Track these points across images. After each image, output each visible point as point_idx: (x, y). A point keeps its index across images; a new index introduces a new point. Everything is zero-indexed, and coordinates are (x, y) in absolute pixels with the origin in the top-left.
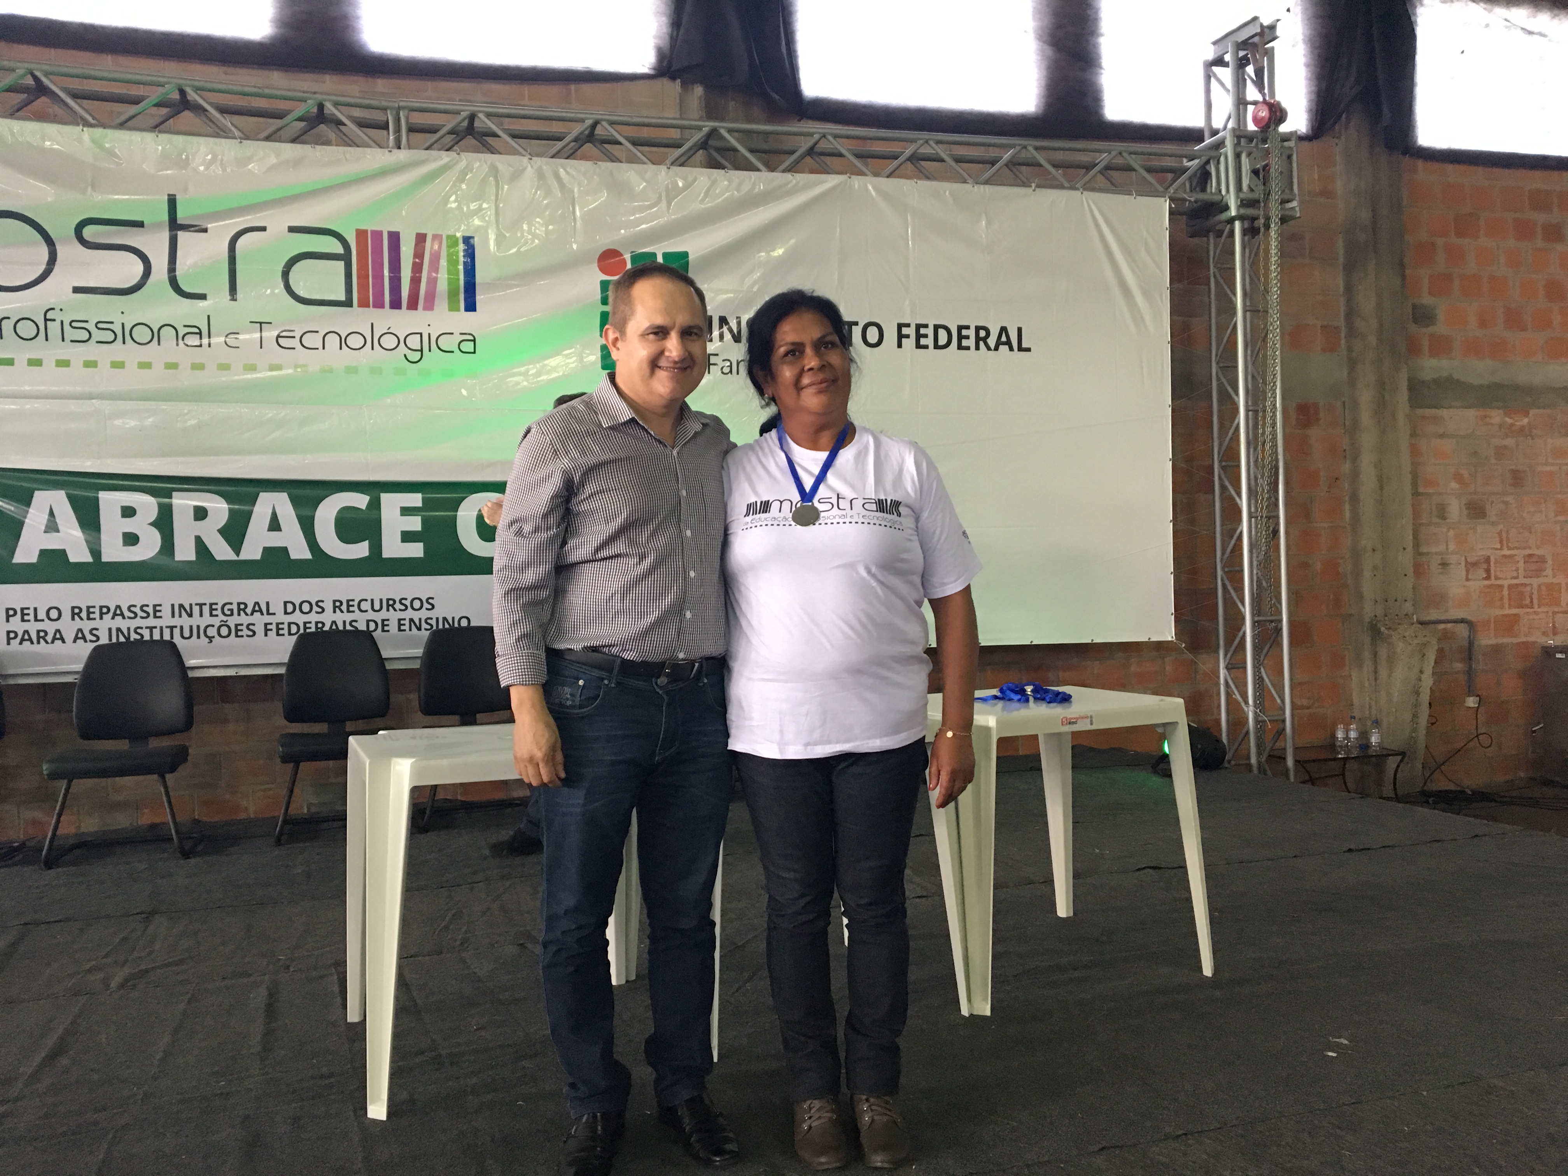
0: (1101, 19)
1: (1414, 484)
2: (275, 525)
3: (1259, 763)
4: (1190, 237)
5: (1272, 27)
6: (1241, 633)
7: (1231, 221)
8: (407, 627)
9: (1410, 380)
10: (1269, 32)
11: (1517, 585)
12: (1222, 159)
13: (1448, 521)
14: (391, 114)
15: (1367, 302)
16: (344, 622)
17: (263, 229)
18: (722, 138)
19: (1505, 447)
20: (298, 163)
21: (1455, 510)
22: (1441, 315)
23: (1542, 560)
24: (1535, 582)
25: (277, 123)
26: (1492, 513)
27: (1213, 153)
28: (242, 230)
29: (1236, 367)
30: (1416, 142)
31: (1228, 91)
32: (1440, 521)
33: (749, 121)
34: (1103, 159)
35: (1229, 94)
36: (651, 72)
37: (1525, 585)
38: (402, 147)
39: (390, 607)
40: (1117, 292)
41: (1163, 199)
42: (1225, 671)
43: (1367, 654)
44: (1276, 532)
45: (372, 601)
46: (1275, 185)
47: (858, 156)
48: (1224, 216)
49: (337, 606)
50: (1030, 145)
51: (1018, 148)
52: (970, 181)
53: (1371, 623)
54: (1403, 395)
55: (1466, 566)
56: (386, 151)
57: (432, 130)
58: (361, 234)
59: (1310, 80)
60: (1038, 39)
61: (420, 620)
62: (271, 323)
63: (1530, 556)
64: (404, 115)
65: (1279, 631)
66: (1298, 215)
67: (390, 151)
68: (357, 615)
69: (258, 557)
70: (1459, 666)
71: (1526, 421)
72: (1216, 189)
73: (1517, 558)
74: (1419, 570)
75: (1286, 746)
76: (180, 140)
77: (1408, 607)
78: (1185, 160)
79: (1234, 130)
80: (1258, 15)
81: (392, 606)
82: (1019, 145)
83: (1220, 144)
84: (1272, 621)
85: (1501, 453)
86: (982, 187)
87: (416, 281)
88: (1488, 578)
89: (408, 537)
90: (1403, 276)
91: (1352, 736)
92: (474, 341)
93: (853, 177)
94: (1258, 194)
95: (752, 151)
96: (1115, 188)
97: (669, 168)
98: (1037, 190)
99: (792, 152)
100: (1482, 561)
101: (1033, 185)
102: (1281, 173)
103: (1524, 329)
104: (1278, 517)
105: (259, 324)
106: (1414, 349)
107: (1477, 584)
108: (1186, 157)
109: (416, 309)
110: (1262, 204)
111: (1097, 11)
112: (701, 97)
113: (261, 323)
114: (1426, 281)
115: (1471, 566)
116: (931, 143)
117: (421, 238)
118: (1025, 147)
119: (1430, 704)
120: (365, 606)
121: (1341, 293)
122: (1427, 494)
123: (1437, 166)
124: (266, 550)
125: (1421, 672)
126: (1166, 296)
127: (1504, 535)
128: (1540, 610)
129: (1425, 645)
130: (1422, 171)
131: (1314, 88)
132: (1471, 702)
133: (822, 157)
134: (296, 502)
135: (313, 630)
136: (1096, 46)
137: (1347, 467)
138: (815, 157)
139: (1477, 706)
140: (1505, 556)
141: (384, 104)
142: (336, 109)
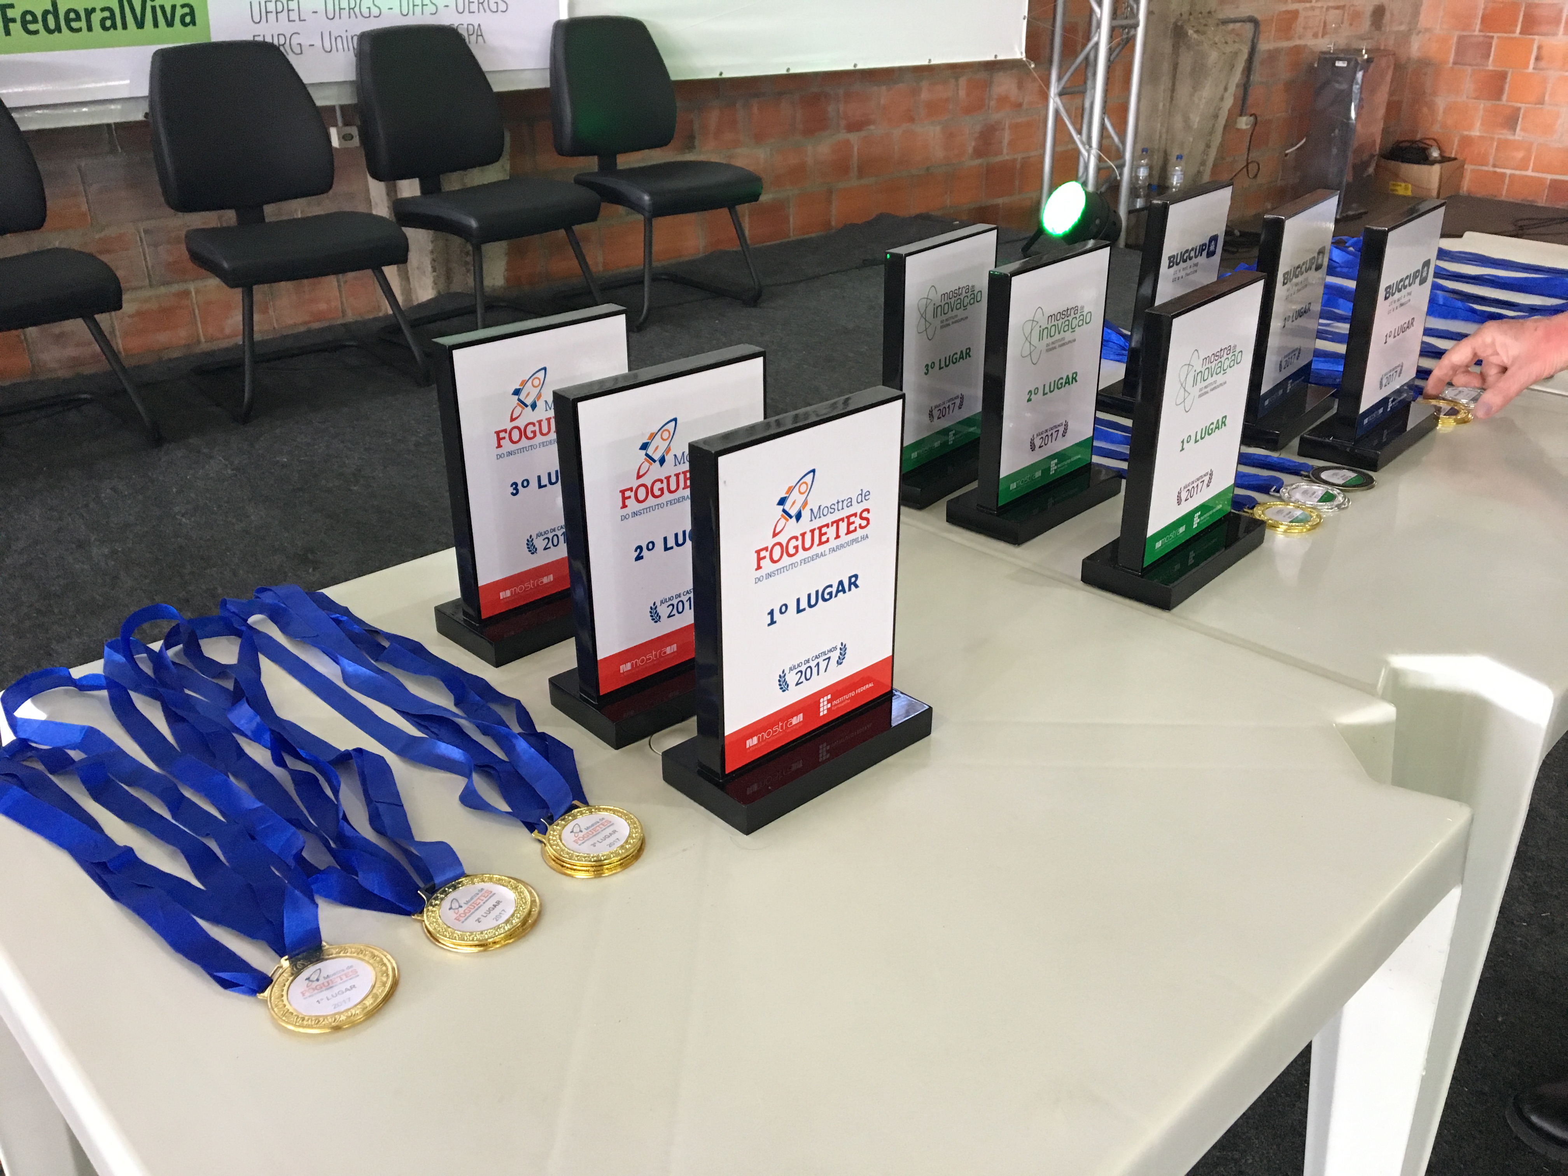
6: (1091, 44)
42: (1058, 100)
43: (1165, 66)
53: (1176, 23)
65: (1130, 40)
84: (1126, 27)
91: (1141, 175)
119: (1224, 128)
132: (1243, 122)
139: (1249, 127)
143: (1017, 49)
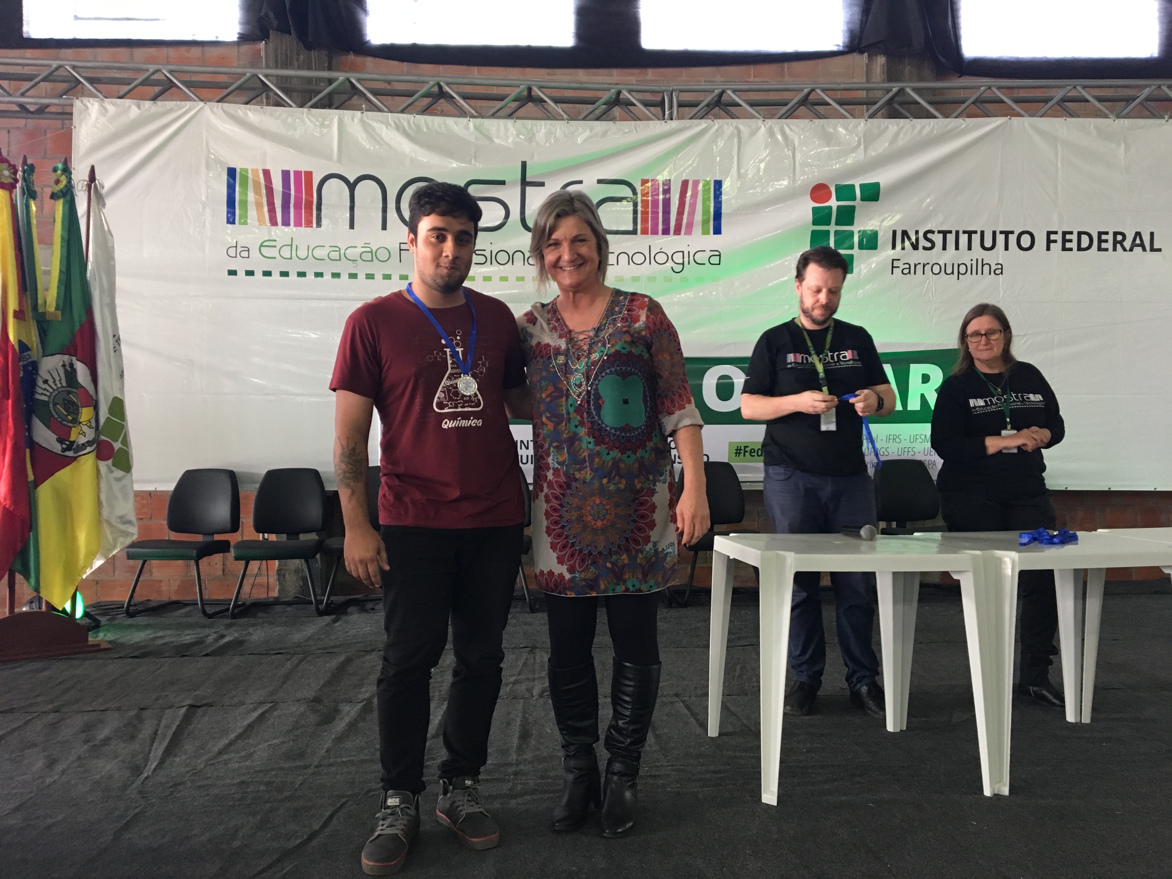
14: (667, 95)
17: (581, 181)
18: (908, 95)
20: (604, 134)
25: (591, 107)
28: (567, 183)
36: (846, 50)
38: (673, 118)
47: (1017, 102)
50: (1163, 84)
51: (1152, 88)
52: (1112, 115)
56: (663, 121)
57: (694, 105)
58: (644, 182)
64: (675, 96)
67: (666, 122)
76: (529, 123)
82: (1156, 84)
86: (1122, 120)
87: (680, 214)
92: (720, 255)
93: (1013, 118)
95: (931, 103)
97: (869, 120)
98: (1169, 120)
99: (963, 102)
109: (680, 234)
112: (883, 65)
116: (1079, 87)
117: (685, 185)
118: (1158, 86)
133: (984, 104)
138: (978, 105)
141: (663, 88)
142: (630, 94)
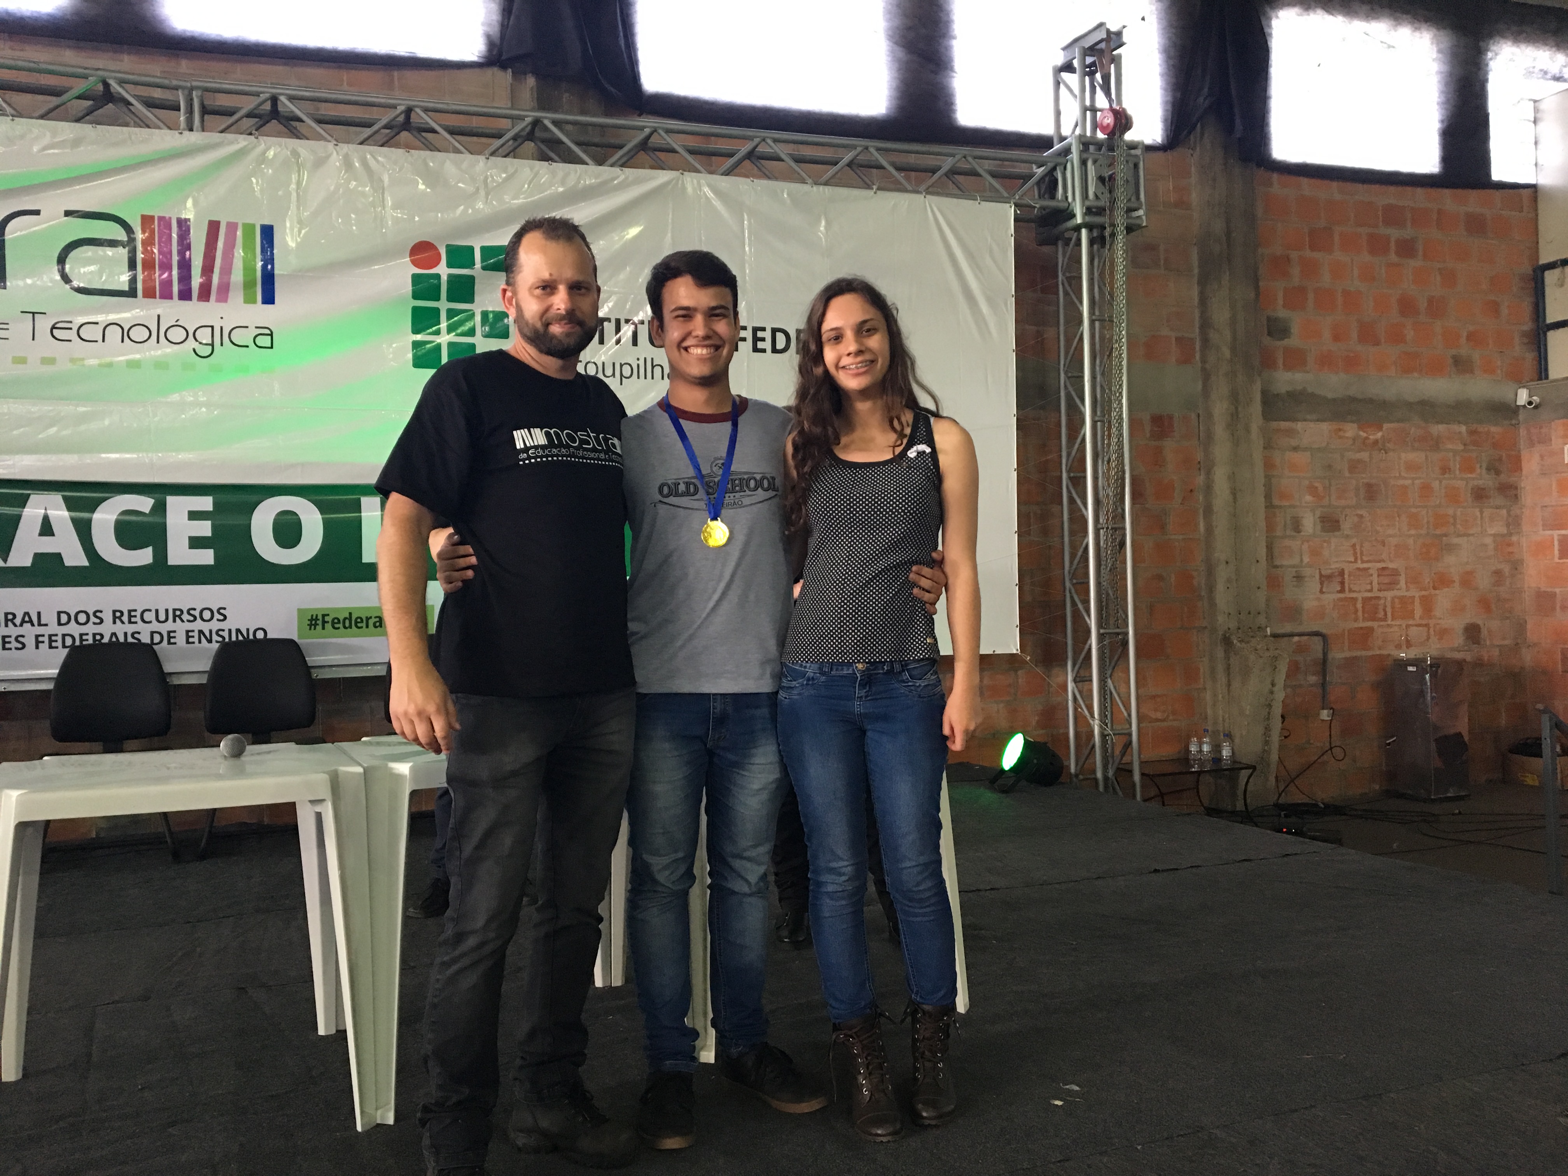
0: (953, 21)
1: (1268, 496)
2: (47, 529)
3: (1106, 778)
4: (1040, 245)
5: (1119, 34)
6: (1087, 647)
7: (1078, 228)
8: (196, 640)
9: (1264, 393)
10: (1114, 39)
11: (1371, 598)
12: (1069, 166)
13: (1302, 533)
14: (183, 94)
15: (1221, 315)
16: (126, 634)
17: (37, 213)
18: (546, 129)
19: (1359, 461)
20: (76, 143)
21: (1309, 523)
22: (1295, 329)
23: (1395, 573)
24: (1389, 594)
25: (54, 101)
26: (1346, 527)
27: (1061, 160)
28: (14, 212)
29: (1082, 377)
30: (1270, 155)
31: (1075, 96)
32: (1295, 534)
33: (583, 113)
34: (947, 164)
35: (1076, 101)
36: (481, 60)
37: (1378, 598)
38: (194, 129)
39: (177, 618)
40: (961, 299)
41: (1008, 205)
42: (1073, 684)
43: (1220, 668)
44: (1122, 544)
45: (157, 611)
46: (1121, 194)
47: (692, 152)
48: (1071, 224)
49: (117, 616)
50: (872, 146)
51: (859, 149)
52: (810, 181)
53: (1224, 635)
54: (1257, 408)
55: (1320, 579)
56: (176, 132)
57: (229, 113)
58: (147, 220)
59: (1165, 90)
60: (888, 40)
61: (211, 631)
62: (45, 313)
63: (1384, 569)
64: (197, 97)
65: (1125, 643)
66: (1144, 224)
67: (181, 133)
68: (140, 626)
69: (28, 562)
70: (1313, 679)
71: (1380, 434)
72: (1062, 196)
73: (1371, 571)
74: (1274, 582)
75: (1132, 760)
77: (1262, 620)
78: (1034, 167)
79: (1080, 136)
80: (1103, 21)
81: (180, 617)
82: (861, 146)
83: (1067, 151)
84: (1118, 634)
85: (1354, 466)
86: (821, 187)
87: (208, 269)
88: (1342, 591)
89: (196, 543)
90: (1257, 288)
91: (1205, 750)
92: (271, 335)
93: (685, 173)
94: (1104, 202)
95: (578, 144)
96: (964, 193)
97: (488, 159)
98: (878, 192)
99: (621, 147)
100: (1337, 574)
101: (875, 187)
102: (1127, 181)
103: (1377, 343)
104: (1124, 529)
105: (31, 315)
106: (1268, 362)
107: (1331, 597)
108: (1035, 163)
109: (208, 301)
110: (1108, 212)
111: (948, 14)
112: (532, 88)
113: (33, 313)
114: (1280, 295)
115: (1325, 579)
116: (769, 141)
117: (214, 227)
118: (867, 148)
119: (1283, 717)
120: (148, 616)
121: (1196, 305)
122: (1281, 507)
123: (1293, 179)
124: (37, 556)
125: (1273, 685)
126: (1011, 304)
127: (1358, 547)
128: (1393, 623)
129: (1275, 658)
130: (1278, 186)
131: (1169, 98)
132: (1325, 715)
133: (657, 153)
134: (71, 504)
135: (91, 641)
136: (948, 48)
137: (1200, 480)
138: (647, 152)
139: (1330, 718)
140: (1358, 569)
141: (175, 83)
142: (121, 86)
143: (1012, 647)
